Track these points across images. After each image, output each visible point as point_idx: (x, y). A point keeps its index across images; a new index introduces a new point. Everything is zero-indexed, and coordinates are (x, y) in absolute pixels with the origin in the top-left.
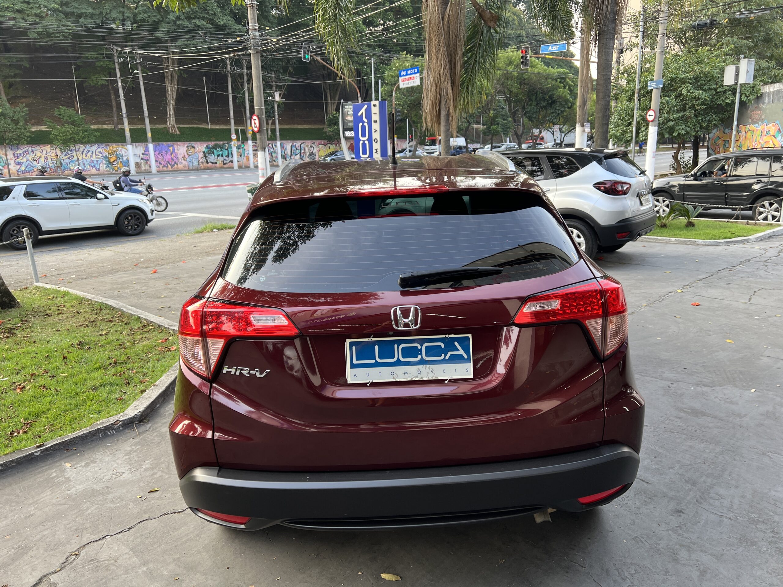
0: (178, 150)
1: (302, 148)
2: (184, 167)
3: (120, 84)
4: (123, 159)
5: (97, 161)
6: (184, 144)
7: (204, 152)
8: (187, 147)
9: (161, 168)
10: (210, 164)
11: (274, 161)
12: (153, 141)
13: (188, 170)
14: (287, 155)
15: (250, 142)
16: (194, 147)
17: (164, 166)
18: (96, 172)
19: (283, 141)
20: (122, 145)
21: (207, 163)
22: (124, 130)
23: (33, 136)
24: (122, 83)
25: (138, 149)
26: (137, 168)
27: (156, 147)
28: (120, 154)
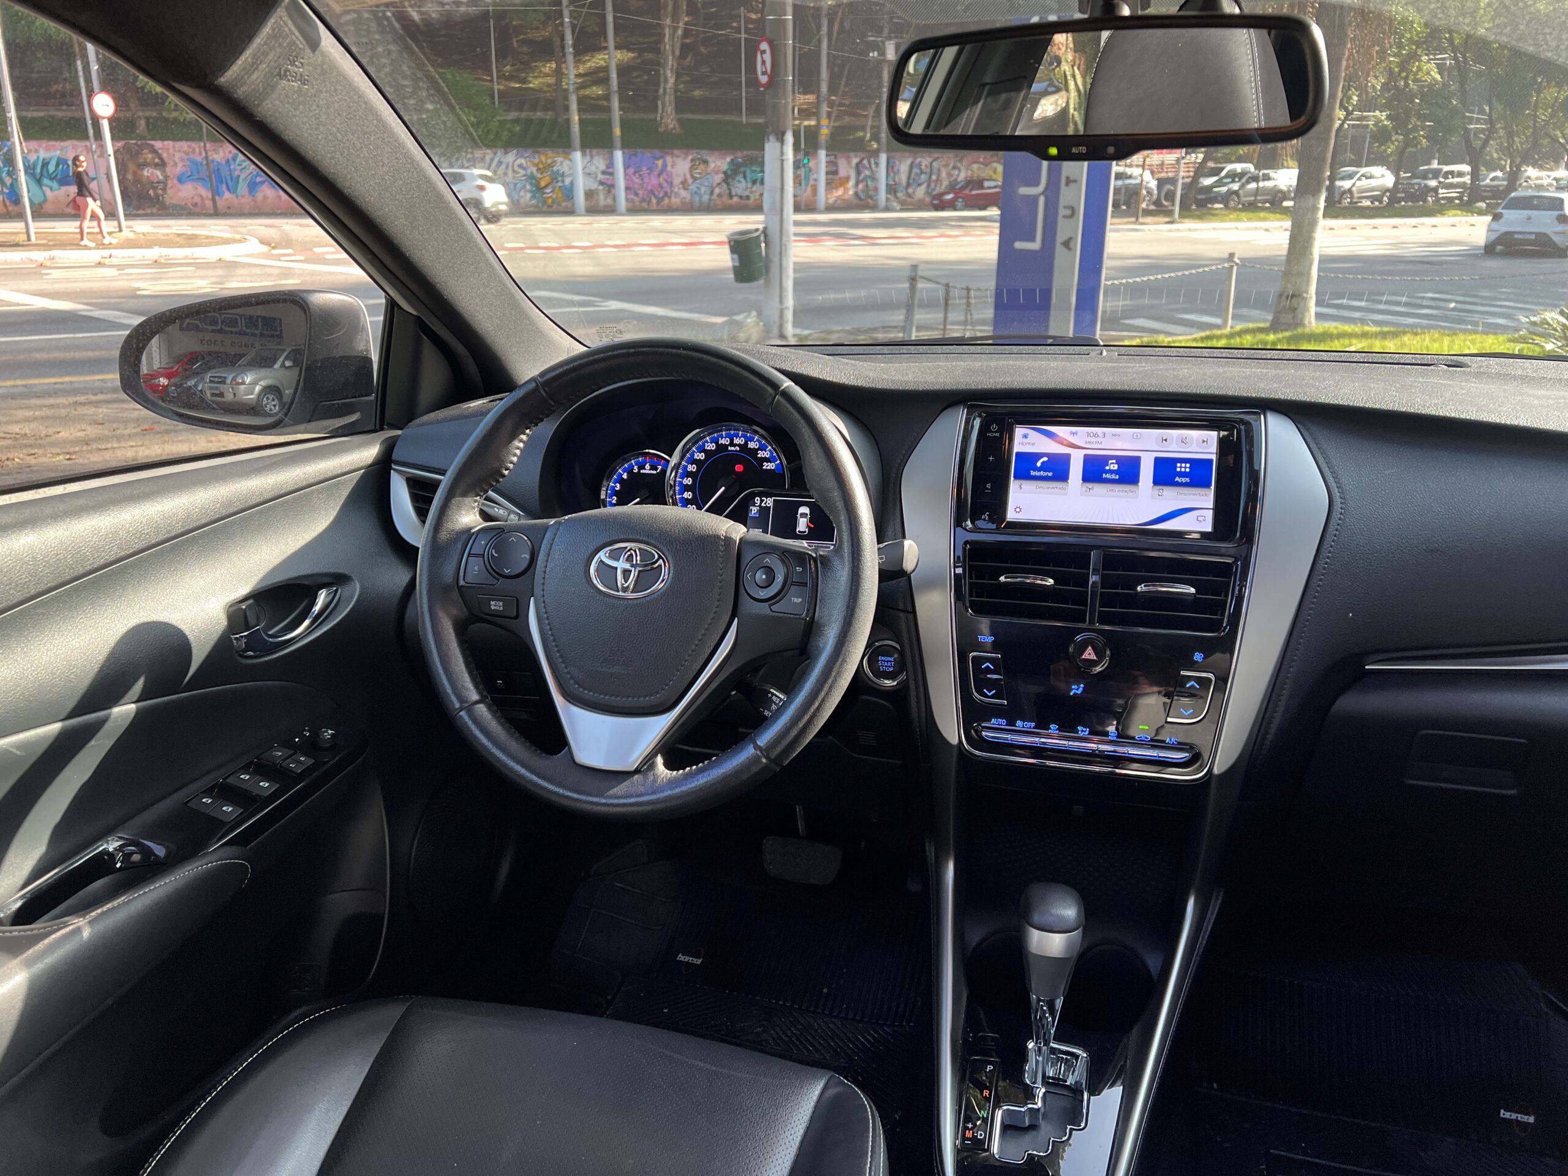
0: (673, 166)
1: (935, 171)
2: (683, 203)
3: (567, 20)
4: (563, 181)
5: (515, 184)
6: (687, 155)
7: (725, 173)
8: (692, 160)
9: (638, 204)
10: (735, 199)
11: (871, 194)
12: (624, 144)
13: (688, 209)
14: (900, 184)
15: (822, 154)
16: (705, 162)
17: (643, 200)
18: (513, 207)
19: (893, 154)
20: (564, 153)
21: (731, 196)
22: (568, 121)
24: (571, 17)
25: (595, 161)
26: (588, 202)
27: (630, 158)
28: (558, 171)
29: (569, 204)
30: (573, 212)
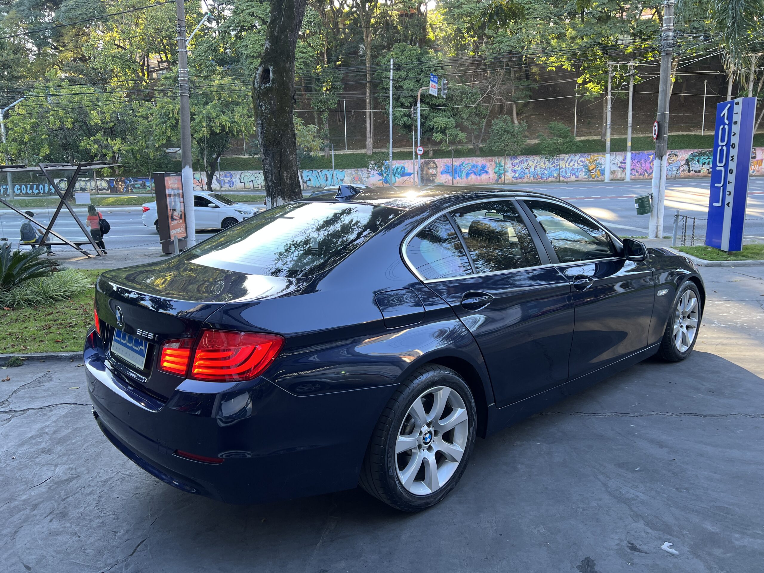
3: (609, 97)
4: (601, 167)
5: (578, 169)
7: (687, 160)
8: (669, 155)
9: (637, 176)
10: (692, 172)
12: (633, 148)
16: (676, 155)
17: (641, 174)
18: (575, 179)
20: (603, 154)
21: (689, 171)
22: (605, 140)
23: (527, 147)
24: (612, 95)
25: (617, 158)
26: (612, 176)
27: (635, 155)
28: (599, 162)
29: (603, 177)
30: (604, 181)
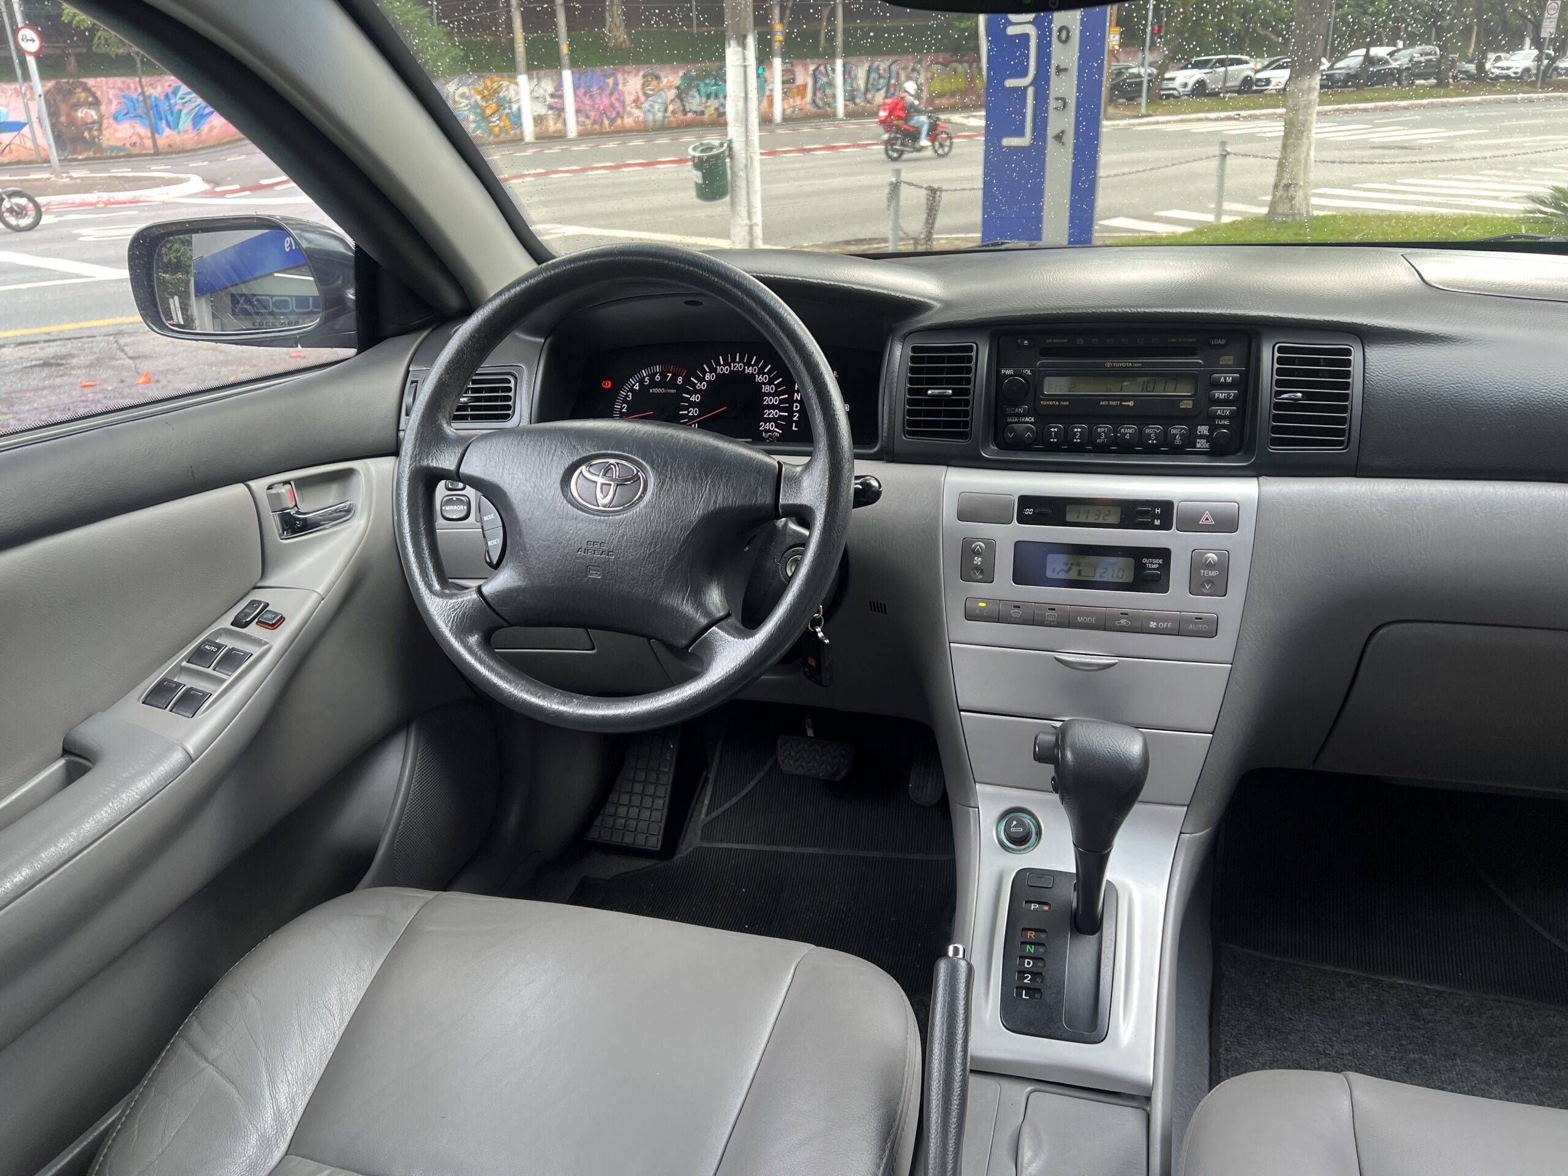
0: (624, 84)
1: (894, 75)
2: (636, 122)
4: (510, 108)
6: (638, 71)
7: (678, 88)
8: (644, 76)
9: (589, 126)
10: (690, 115)
11: (829, 105)
12: (573, 61)
13: (643, 130)
14: (858, 90)
15: (777, 62)
16: (657, 77)
17: (595, 122)
19: (849, 59)
20: (509, 77)
21: (685, 112)
22: (512, 42)
25: (543, 84)
26: (538, 129)
27: (579, 78)
28: (505, 97)
29: (518, 132)
30: (522, 139)
